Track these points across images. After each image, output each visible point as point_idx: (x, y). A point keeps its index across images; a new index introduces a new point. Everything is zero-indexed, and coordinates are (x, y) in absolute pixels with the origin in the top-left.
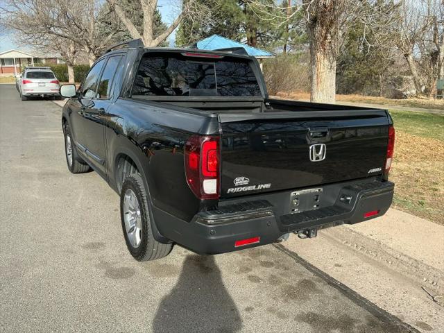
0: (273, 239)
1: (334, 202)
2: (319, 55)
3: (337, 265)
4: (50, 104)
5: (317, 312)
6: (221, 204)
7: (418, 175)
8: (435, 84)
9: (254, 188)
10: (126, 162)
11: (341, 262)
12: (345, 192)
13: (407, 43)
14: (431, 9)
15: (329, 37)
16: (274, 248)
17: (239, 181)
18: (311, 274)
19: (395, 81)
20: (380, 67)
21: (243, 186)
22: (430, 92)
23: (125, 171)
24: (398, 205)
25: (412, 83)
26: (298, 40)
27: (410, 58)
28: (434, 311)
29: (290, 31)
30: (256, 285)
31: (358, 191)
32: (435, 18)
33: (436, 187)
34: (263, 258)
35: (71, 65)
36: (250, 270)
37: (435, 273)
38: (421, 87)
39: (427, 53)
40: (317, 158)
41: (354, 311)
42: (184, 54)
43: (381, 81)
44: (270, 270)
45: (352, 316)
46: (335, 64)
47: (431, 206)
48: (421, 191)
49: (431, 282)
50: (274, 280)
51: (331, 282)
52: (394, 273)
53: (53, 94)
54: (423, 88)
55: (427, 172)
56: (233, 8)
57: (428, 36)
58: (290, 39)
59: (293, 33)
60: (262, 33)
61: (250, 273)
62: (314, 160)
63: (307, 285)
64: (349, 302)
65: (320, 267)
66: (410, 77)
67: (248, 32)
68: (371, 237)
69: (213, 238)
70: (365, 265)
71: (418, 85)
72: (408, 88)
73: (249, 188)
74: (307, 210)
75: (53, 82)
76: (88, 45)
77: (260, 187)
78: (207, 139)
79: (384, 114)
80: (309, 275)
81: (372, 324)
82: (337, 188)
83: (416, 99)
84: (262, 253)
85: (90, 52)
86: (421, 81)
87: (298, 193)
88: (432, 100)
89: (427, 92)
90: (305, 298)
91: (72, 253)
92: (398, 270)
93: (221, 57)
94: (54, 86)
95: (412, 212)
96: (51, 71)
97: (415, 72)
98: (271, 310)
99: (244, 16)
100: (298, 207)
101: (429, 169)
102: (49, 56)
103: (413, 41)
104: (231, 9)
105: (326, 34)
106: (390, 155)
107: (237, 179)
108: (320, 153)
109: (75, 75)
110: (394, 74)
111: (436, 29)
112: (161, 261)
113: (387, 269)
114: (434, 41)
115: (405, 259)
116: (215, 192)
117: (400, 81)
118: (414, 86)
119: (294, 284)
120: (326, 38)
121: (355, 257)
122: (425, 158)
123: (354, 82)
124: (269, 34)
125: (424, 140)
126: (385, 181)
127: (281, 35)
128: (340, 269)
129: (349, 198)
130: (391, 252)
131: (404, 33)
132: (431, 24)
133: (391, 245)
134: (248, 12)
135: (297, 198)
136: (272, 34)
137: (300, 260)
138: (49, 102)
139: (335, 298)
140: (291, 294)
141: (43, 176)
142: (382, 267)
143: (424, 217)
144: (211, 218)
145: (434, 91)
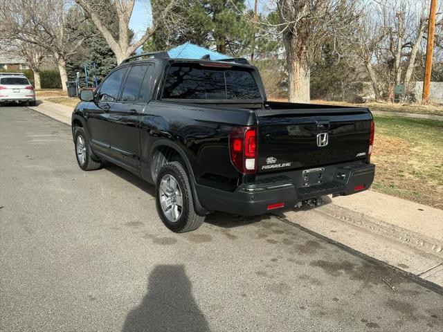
0: (278, 214)
1: (332, 179)
2: (296, 64)
3: (332, 231)
4: (26, 110)
5: (325, 260)
6: (257, 178)
7: (386, 165)
8: (392, 89)
9: (279, 166)
10: (160, 153)
11: (334, 229)
12: (340, 171)
13: (366, 51)
14: (387, 20)
15: (304, 48)
16: (281, 222)
17: (270, 160)
18: (314, 238)
19: (356, 86)
20: (343, 73)
21: (273, 164)
22: (388, 96)
23: (159, 161)
24: (374, 188)
25: (372, 88)
26: (264, 48)
27: (369, 66)
28: (409, 257)
29: (256, 39)
30: (274, 246)
31: (350, 170)
32: (391, 29)
33: (402, 174)
34: (274, 228)
35: (37, 71)
36: (267, 236)
37: (407, 233)
38: (379, 91)
39: (384, 61)
40: (322, 144)
41: (352, 259)
42: (202, 65)
43: (342, 87)
44: (282, 236)
45: (351, 262)
46: (309, 72)
47: (399, 188)
48: (391, 177)
49: (405, 239)
50: (286, 242)
51: (330, 242)
52: (376, 235)
53: (28, 100)
54: (381, 93)
55: (393, 163)
56: (204, 17)
57: (385, 44)
58: (257, 47)
59: (259, 41)
60: (231, 41)
61: (267, 238)
62: (320, 146)
63: (313, 244)
64: (347, 253)
65: (320, 233)
66: (369, 83)
67: (218, 40)
68: (356, 211)
69: (252, 202)
70: (353, 230)
71: (377, 90)
72: (368, 93)
73: (276, 166)
74: (314, 184)
75: (27, 88)
76: (59, 51)
77: (283, 165)
78: (248, 128)
79: (367, 111)
80: (313, 238)
81: (366, 266)
82: (334, 168)
83: (375, 103)
84: (273, 225)
85: (59, 58)
86: (379, 86)
87: (308, 171)
88: (390, 104)
89: (385, 97)
90: (314, 252)
91: (118, 229)
92: (380, 233)
93: (230, 67)
94: (29, 92)
95: (385, 192)
96: (25, 77)
97: (374, 79)
98: (290, 260)
99: (214, 25)
100: (307, 182)
101: (395, 161)
102: (13, 61)
103: (371, 49)
104: (202, 18)
105: (301, 45)
106: (371, 144)
107: (269, 159)
108: (324, 140)
109: (41, 82)
110: (355, 80)
111: (392, 39)
112: (195, 232)
113: (371, 233)
114: (391, 50)
115: (385, 225)
116: (253, 168)
117: (360, 87)
118: (373, 92)
119: (303, 244)
120: (302, 49)
121: (345, 226)
122: (390, 152)
123: (318, 88)
124: (237, 42)
125: (388, 138)
126: (368, 163)
127: (249, 43)
128: (335, 234)
129: (343, 176)
130: (373, 221)
131: (364, 43)
132: (387, 34)
133: (372, 216)
134: (217, 21)
135: (307, 175)
136: (241, 42)
137: (303, 229)
138: (24, 108)
139: (336, 251)
140: (301, 250)
141: (58, 173)
142: (367, 231)
143: (395, 196)
144: (251, 188)
145: (392, 95)
